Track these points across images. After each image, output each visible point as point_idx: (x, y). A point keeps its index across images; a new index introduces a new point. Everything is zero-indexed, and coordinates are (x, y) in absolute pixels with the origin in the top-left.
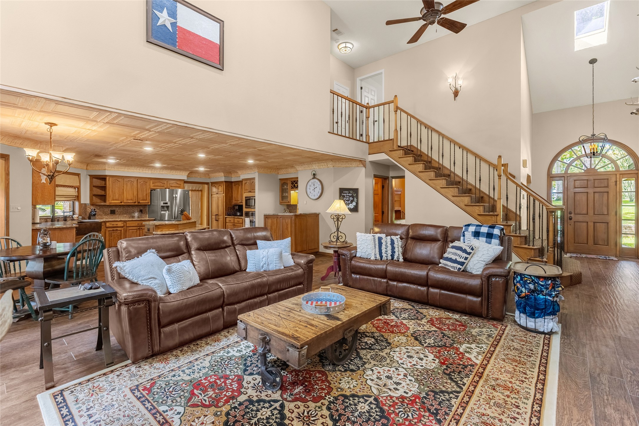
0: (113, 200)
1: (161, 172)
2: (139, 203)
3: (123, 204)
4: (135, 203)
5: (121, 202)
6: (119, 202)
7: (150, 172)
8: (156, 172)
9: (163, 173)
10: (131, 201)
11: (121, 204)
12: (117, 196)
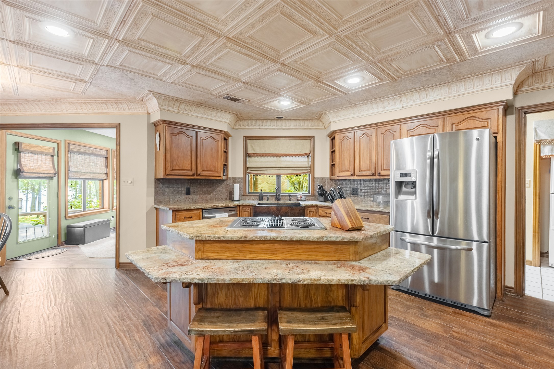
0: (342, 171)
1: (425, 100)
2: (379, 174)
3: (355, 177)
4: (373, 175)
5: (352, 175)
6: (349, 174)
7: (399, 106)
8: (411, 103)
9: (431, 99)
10: (367, 173)
11: (352, 178)
12: (347, 164)
